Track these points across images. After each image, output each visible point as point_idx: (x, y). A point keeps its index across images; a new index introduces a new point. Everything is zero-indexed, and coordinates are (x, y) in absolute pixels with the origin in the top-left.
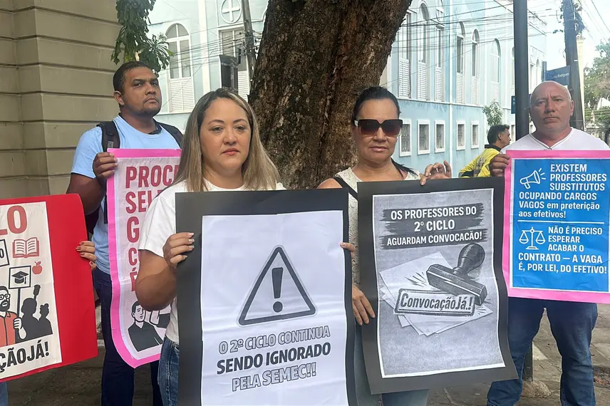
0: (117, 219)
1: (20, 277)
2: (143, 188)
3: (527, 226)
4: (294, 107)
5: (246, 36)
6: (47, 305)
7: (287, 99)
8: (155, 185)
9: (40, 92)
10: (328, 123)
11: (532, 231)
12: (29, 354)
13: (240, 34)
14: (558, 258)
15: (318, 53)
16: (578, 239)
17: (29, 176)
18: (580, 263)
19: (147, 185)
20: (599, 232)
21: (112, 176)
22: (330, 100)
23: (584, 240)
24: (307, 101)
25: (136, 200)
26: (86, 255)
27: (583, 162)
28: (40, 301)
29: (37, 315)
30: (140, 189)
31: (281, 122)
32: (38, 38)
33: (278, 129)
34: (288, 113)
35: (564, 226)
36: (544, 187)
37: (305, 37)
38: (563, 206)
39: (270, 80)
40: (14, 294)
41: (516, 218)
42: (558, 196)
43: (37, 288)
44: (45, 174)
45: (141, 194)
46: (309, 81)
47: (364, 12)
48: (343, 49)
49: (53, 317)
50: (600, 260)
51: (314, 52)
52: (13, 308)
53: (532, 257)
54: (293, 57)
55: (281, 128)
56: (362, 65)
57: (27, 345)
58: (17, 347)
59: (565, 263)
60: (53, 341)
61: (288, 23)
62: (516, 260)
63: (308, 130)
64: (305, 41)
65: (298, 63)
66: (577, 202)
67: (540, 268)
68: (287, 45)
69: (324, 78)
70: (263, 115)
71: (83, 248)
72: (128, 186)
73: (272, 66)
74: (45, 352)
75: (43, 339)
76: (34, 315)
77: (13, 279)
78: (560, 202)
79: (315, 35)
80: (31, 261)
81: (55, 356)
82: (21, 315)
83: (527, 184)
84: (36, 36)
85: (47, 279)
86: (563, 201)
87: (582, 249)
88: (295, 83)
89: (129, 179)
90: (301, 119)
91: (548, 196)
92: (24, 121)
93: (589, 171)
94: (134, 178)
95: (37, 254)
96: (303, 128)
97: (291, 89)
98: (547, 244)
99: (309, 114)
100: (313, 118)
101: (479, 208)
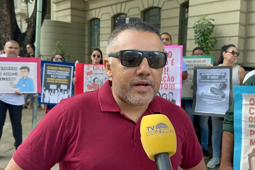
101: (225, 73)
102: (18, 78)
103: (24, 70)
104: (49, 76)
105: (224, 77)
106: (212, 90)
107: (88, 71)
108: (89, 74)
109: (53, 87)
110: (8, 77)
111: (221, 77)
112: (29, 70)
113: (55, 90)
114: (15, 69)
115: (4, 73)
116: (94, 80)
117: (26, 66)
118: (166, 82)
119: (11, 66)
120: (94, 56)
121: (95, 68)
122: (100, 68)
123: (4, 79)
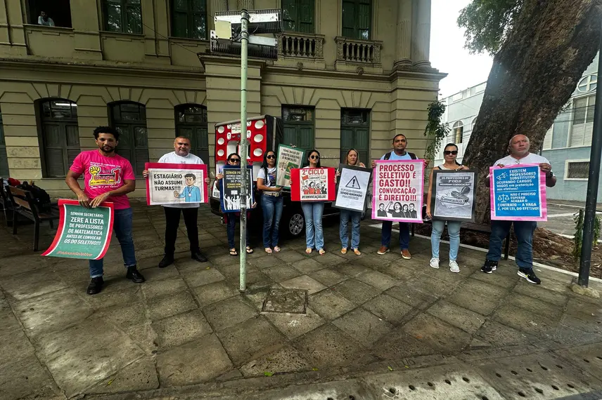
0: (376, 179)
3: (501, 194)
4: (487, 148)
6: (326, 188)
7: (483, 144)
11: (503, 195)
14: (515, 205)
15: (505, 122)
16: (524, 198)
18: (525, 206)
20: (534, 194)
23: (527, 197)
24: (495, 144)
27: (524, 168)
31: (479, 154)
34: (483, 150)
35: (518, 193)
36: (508, 179)
38: (516, 185)
41: (496, 191)
42: (514, 182)
43: (325, 185)
47: (537, 99)
48: (522, 118)
49: (327, 191)
50: (535, 204)
53: (504, 205)
55: (478, 157)
56: (532, 125)
59: (519, 207)
62: (497, 207)
66: (523, 183)
67: (508, 209)
76: (324, 190)
78: (515, 184)
81: (327, 198)
82: (321, 189)
83: (500, 178)
86: (516, 183)
87: (526, 201)
91: (509, 182)
93: (527, 171)
95: (325, 179)
98: (510, 200)
101: (469, 178)
102: (183, 186)
103: (189, 178)
104: (229, 181)
105: (467, 181)
106: (453, 194)
107: (303, 176)
108: (304, 178)
109: (234, 192)
110: (171, 186)
111: (463, 181)
112: (194, 178)
113: (236, 195)
114: (179, 176)
115: (167, 181)
116: (310, 185)
118: (408, 194)
120: (313, 157)
121: (311, 172)
122: (316, 172)
123: (166, 188)
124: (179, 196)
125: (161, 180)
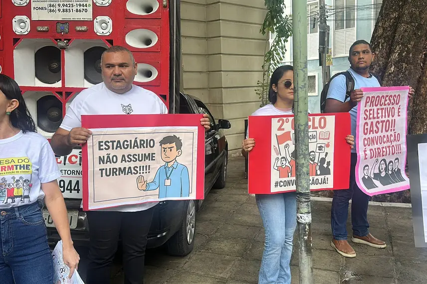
0: (360, 122)
1: (320, 148)
2: (372, 108)
4: (401, 60)
5: (320, 8)
6: (330, 162)
7: (397, 55)
8: (376, 106)
9: (221, 54)
10: (423, 69)
12: (320, 181)
13: (316, 7)
15: (420, 24)
17: (210, 104)
19: (373, 106)
21: (360, 101)
22: (424, 54)
24: (411, 55)
25: (368, 114)
26: (349, 141)
28: (327, 160)
29: (325, 165)
30: (370, 108)
31: (392, 69)
32: (221, 21)
33: (390, 74)
34: (397, 63)
37: (411, 15)
39: (384, 43)
40: (317, 154)
43: (327, 153)
44: (221, 102)
45: (370, 110)
46: (412, 43)
49: (331, 167)
51: (417, 24)
52: (316, 161)
54: (402, 27)
55: (392, 73)
57: (320, 178)
58: (316, 177)
60: (330, 178)
61: (399, 5)
63: (410, 74)
64: (411, 17)
65: (406, 31)
68: (398, 20)
69: (423, 41)
70: (378, 64)
71: (348, 138)
72: (365, 107)
73: (386, 33)
74: (326, 182)
75: (327, 176)
76: (324, 165)
77: (318, 148)
79: (418, 13)
80: (326, 142)
81: (330, 185)
82: (319, 164)
84: (220, 20)
85: (331, 150)
88: (402, 44)
89: (367, 102)
90: (406, 67)
92: (209, 72)
94: (368, 102)
95: (328, 139)
96: (407, 72)
97: (400, 48)
99: (411, 64)
100: (414, 67)
102: (156, 165)
103: (168, 145)
107: (280, 133)
110: (132, 164)
114: (149, 143)
115: (124, 156)
117: (172, 135)
118: (393, 143)
119: (140, 137)
123: (122, 171)
124: (147, 187)
125: (112, 152)
